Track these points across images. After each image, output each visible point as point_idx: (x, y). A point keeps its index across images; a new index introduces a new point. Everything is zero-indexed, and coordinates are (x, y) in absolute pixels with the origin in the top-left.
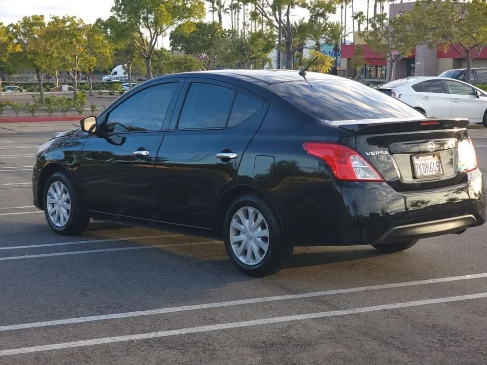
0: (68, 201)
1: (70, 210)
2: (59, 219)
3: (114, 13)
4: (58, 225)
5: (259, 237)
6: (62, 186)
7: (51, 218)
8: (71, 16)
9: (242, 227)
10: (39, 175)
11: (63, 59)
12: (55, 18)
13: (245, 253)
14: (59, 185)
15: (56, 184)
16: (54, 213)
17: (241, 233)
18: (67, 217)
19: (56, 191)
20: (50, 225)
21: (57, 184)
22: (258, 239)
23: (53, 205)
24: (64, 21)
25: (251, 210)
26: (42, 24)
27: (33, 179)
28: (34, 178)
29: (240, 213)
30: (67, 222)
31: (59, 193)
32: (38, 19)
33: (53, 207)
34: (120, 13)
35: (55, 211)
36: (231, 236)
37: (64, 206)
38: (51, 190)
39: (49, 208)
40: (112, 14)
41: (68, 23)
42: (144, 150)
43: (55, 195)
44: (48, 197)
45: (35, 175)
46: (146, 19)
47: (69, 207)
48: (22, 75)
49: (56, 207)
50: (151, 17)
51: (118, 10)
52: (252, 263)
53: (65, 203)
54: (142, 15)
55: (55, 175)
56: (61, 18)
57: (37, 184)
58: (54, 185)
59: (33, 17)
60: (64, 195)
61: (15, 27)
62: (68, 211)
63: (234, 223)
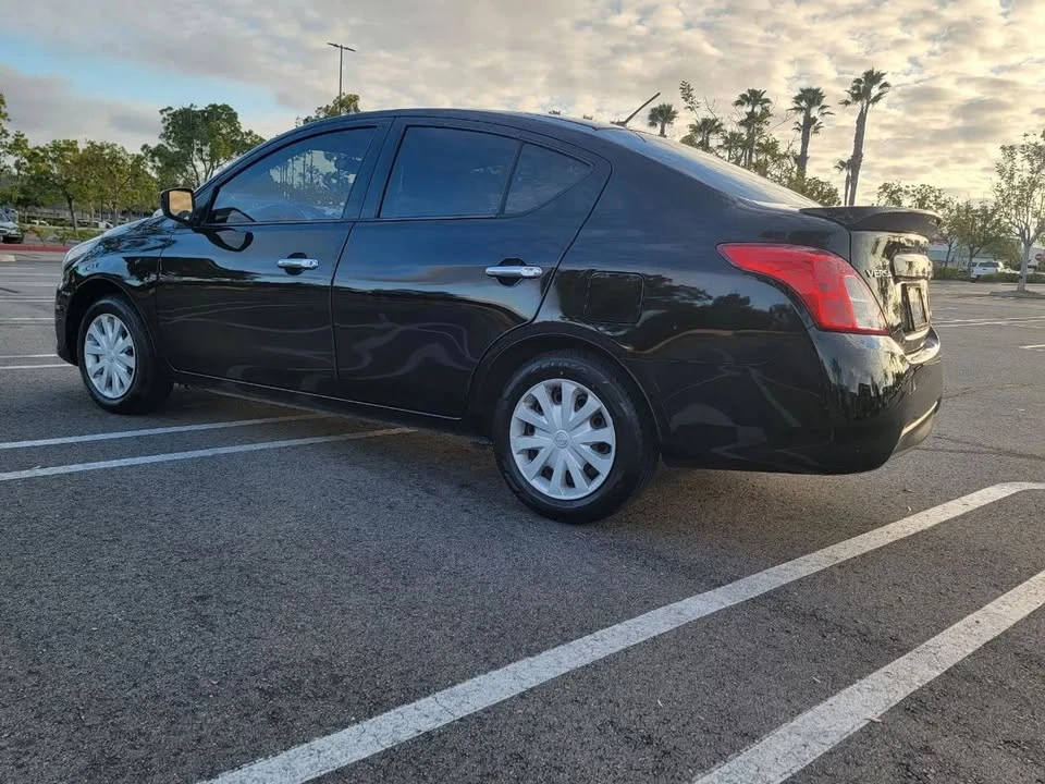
0: (129, 352)
1: (133, 367)
2: (110, 384)
3: (162, 142)
4: (108, 394)
5: (584, 444)
6: (118, 322)
7: (93, 380)
8: (111, 142)
9: (543, 419)
10: (67, 302)
11: (101, 190)
12: (92, 144)
13: (546, 472)
14: (111, 320)
15: (104, 318)
16: (101, 372)
17: (537, 431)
18: (128, 382)
19: (103, 332)
20: (92, 395)
21: (106, 318)
22: (583, 447)
23: (97, 358)
24: (102, 148)
25: (569, 388)
26: (76, 150)
27: (57, 310)
28: (58, 307)
29: (540, 391)
30: (126, 389)
31: (110, 335)
32: (72, 145)
33: (98, 361)
34: (170, 141)
35: (102, 369)
36: (512, 437)
37: (120, 361)
38: (93, 329)
39: (90, 362)
40: (161, 142)
41: (107, 151)
42: (306, 258)
43: (102, 339)
44: (88, 343)
45: (59, 303)
46: (200, 151)
47: (132, 362)
48: (52, 211)
49: (104, 362)
50: (207, 149)
51: (169, 138)
52: (565, 495)
53: (123, 355)
54: (196, 147)
55: (103, 302)
56: (98, 144)
57: (64, 319)
58: (100, 321)
59: (64, 141)
60: (121, 339)
61: (42, 150)
62: (130, 370)
63: (522, 411)
